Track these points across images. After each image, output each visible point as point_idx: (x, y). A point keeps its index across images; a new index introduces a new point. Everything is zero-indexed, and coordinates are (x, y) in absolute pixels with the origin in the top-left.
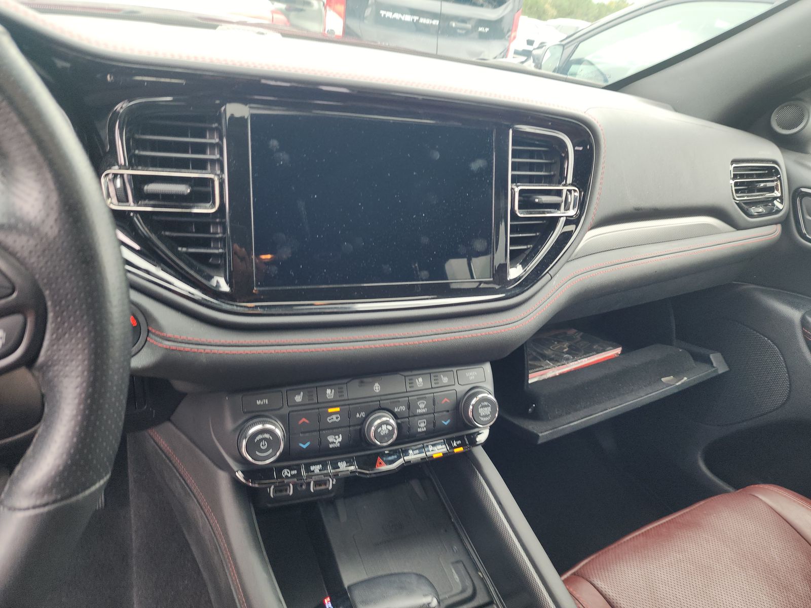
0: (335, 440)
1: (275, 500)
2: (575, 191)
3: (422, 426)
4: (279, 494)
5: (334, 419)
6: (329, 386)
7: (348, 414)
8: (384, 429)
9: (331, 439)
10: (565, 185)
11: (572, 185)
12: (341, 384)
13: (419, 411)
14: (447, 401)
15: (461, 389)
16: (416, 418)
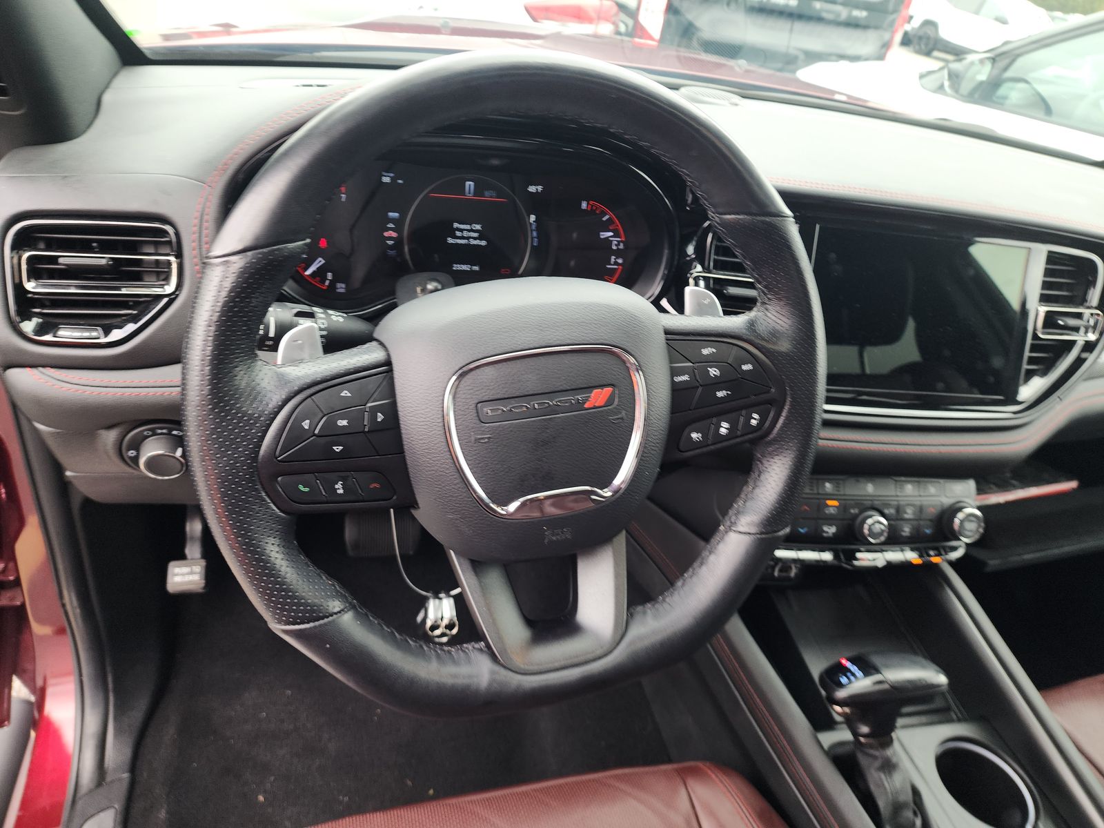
0: (830, 530)
1: (779, 579)
2: (1098, 315)
3: (906, 530)
4: (784, 574)
5: (832, 511)
6: (829, 481)
7: (844, 508)
8: (878, 528)
9: (825, 528)
10: (1089, 308)
11: (1096, 308)
12: (838, 479)
13: (906, 516)
14: (932, 512)
15: (947, 501)
16: (902, 522)
